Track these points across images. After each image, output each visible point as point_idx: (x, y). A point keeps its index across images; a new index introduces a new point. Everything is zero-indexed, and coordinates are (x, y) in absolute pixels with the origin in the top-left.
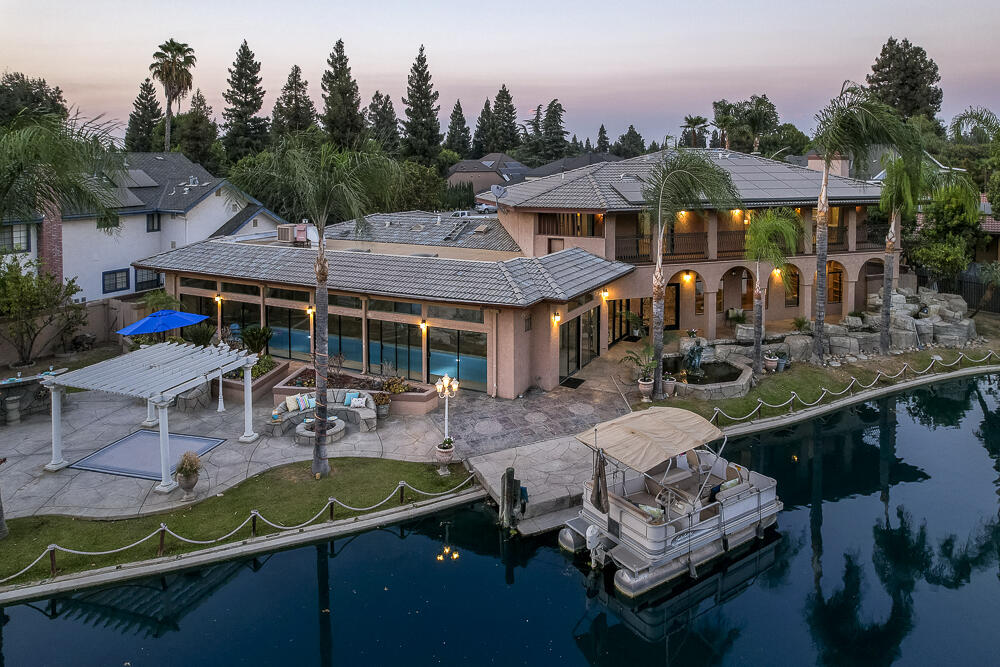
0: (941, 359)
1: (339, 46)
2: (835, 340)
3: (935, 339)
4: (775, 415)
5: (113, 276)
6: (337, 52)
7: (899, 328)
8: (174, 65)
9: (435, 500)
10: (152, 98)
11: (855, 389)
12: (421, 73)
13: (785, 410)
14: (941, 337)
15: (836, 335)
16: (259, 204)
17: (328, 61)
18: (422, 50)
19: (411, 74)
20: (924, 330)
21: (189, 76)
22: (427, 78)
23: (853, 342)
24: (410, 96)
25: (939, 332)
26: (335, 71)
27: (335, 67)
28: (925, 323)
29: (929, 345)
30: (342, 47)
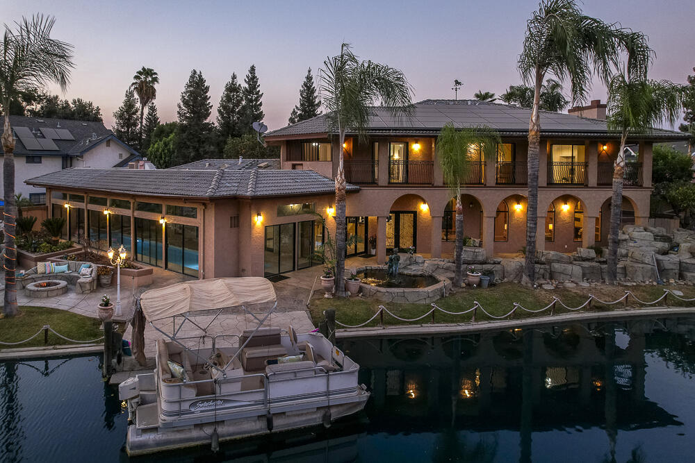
0: (681, 294)
1: (253, 69)
2: (556, 266)
3: (681, 277)
4: (452, 322)
5: (37, 197)
6: (251, 73)
7: (637, 262)
8: (145, 85)
9: (77, 346)
10: (155, 115)
11: (556, 310)
12: (309, 88)
13: (466, 319)
14: (689, 274)
15: (558, 261)
16: (137, 154)
17: (245, 81)
18: (309, 71)
19: (302, 89)
20: (668, 266)
21: (154, 91)
22: (313, 91)
23: (577, 270)
24: (301, 105)
25: (688, 270)
26: (250, 87)
27: (250, 85)
28: (671, 260)
29: (672, 281)
30: (254, 70)
